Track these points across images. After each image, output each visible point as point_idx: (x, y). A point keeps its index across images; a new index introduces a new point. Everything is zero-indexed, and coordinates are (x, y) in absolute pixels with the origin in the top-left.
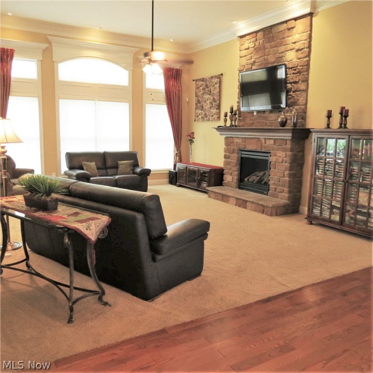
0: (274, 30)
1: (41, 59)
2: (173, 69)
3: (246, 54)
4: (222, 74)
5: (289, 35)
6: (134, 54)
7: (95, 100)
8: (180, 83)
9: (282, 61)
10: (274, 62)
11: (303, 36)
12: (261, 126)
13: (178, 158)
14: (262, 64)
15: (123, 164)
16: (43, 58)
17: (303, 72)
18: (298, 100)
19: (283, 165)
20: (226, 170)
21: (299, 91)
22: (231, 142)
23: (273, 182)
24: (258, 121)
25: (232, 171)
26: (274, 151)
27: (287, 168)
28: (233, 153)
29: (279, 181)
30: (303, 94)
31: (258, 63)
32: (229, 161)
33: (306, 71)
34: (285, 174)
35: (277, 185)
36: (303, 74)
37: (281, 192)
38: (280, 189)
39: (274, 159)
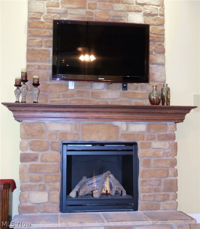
17: (160, 41)
18: (153, 74)
19: (166, 160)
20: (29, 183)
21: (153, 64)
22: (42, 131)
23: (150, 187)
24: (79, 98)
25: (46, 182)
26: (145, 141)
27: (174, 163)
28: (46, 150)
29: (160, 184)
30: (160, 67)
31: (75, 16)
32: (38, 165)
33: (163, 41)
34: (171, 172)
35: (156, 190)
36: (160, 45)
37: (164, 200)
38: (164, 195)
39: (150, 152)
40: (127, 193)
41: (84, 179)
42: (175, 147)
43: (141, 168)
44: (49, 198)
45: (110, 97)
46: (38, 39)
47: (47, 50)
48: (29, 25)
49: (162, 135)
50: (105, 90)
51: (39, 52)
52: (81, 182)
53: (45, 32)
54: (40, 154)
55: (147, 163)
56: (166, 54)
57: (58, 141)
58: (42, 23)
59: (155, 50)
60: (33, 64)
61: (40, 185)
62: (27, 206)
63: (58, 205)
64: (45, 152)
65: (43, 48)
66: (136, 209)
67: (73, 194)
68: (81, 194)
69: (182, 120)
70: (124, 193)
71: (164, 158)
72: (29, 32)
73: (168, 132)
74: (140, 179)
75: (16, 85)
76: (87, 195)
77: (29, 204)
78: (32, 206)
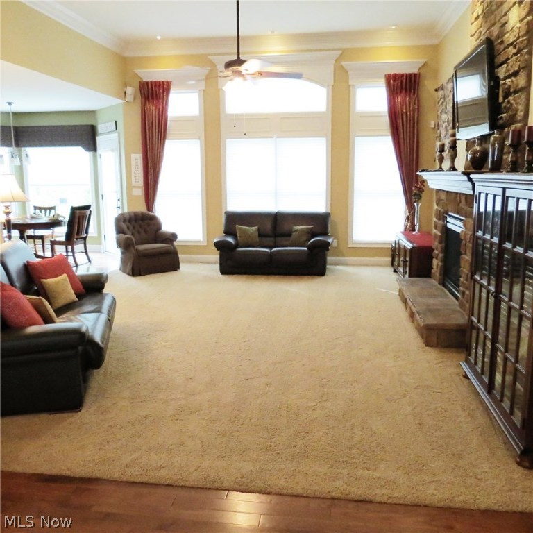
1: (204, 88)
2: (402, 75)
6: (335, 62)
7: (273, 137)
8: (418, 96)
13: (409, 224)
15: (297, 230)
16: (206, 87)
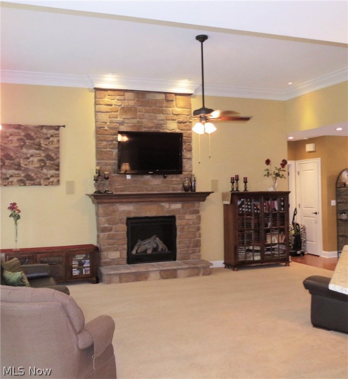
0: (149, 97)
3: (109, 110)
4: (64, 126)
5: (168, 106)
9: (163, 128)
10: (152, 127)
11: (185, 111)
12: (139, 191)
14: (135, 126)
17: (189, 142)
18: (184, 166)
19: (194, 227)
20: (107, 246)
21: (185, 159)
22: (114, 211)
23: (184, 245)
24: (134, 185)
25: (118, 245)
26: (181, 215)
27: (199, 229)
28: (117, 224)
29: (190, 243)
30: (189, 161)
31: (129, 125)
32: (113, 234)
33: (191, 142)
34: (197, 235)
35: (188, 247)
36: (189, 145)
37: (193, 253)
38: (193, 250)
39: (184, 222)
40: (169, 250)
41: (139, 242)
42: (199, 218)
43: (178, 233)
44: (121, 255)
45: (155, 184)
46: (105, 143)
47: (110, 151)
48: (97, 132)
49: (192, 210)
50: (151, 179)
51: (106, 153)
52: (138, 244)
53: (109, 137)
54: (114, 226)
55: (182, 229)
56: (193, 151)
57: (125, 218)
58: (106, 130)
59: (185, 149)
60: (102, 161)
61: (115, 247)
62: (107, 262)
63: (126, 260)
64: (117, 225)
65: (108, 150)
66: (175, 259)
67: (134, 252)
68: (139, 251)
69: (204, 200)
70: (167, 250)
71: (193, 225)
72: (97, 138)
73: (196, 208)
74: (178, 240)
75: (95, 180)
76: (143, 252)
77: (107, 260)
78: (110, 262)
